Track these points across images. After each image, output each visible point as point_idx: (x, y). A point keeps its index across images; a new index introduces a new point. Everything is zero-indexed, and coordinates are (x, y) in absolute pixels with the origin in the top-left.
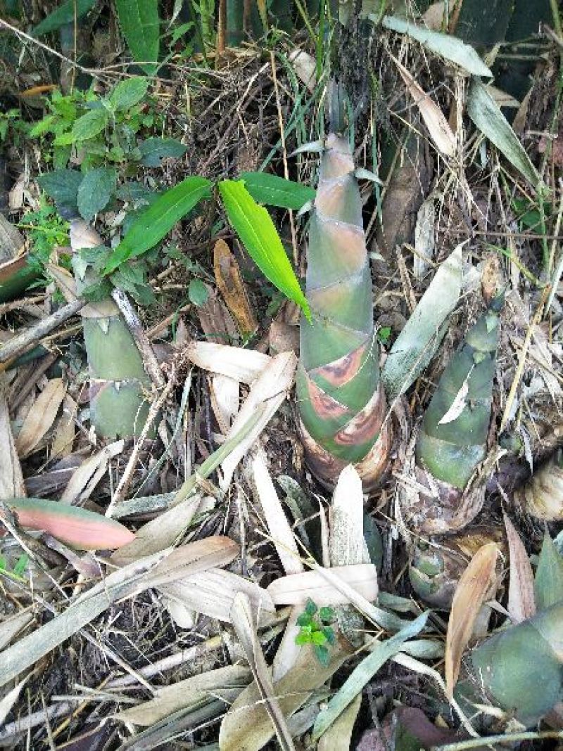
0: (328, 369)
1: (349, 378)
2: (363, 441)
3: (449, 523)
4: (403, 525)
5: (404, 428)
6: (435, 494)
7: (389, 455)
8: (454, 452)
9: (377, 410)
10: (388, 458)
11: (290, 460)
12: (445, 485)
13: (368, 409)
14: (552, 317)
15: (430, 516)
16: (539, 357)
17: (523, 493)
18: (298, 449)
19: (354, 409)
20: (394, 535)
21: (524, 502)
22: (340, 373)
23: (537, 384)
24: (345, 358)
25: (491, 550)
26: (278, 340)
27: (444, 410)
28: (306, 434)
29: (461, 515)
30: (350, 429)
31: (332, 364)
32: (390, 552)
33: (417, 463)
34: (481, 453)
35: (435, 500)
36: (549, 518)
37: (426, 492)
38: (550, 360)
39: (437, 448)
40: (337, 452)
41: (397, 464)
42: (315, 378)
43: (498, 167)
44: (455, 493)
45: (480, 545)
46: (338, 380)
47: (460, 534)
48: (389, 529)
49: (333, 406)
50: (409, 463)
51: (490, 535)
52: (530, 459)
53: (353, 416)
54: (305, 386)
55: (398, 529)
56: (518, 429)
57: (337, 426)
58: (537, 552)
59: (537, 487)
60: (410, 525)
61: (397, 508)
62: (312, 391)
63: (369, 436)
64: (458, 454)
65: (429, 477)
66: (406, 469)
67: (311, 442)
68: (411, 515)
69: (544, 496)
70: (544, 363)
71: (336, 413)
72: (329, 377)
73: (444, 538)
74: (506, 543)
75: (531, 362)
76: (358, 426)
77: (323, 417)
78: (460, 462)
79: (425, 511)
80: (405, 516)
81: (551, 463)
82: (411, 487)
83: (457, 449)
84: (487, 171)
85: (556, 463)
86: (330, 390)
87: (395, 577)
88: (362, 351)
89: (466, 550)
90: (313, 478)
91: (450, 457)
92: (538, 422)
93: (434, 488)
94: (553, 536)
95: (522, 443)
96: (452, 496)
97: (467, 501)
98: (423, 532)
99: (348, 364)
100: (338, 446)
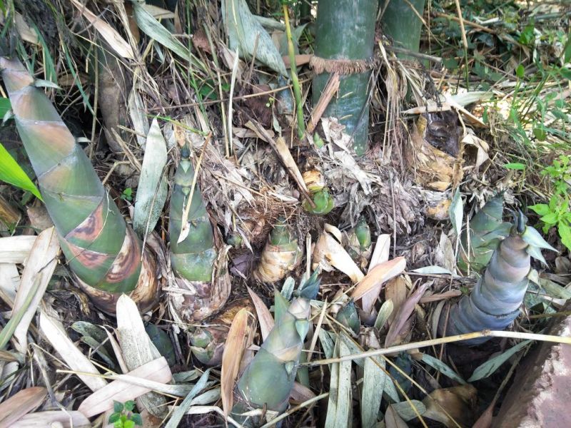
0: (79, 231)
1: (98, 233)
2: (130, 274)
3: (210, 307)
4: (180, 322)
5: (161, 255)
6: (194, 291)
7: (156, 277)
8: (195, 259)
9: (132, 249)
10: (156, 280)
11: (78, 309)
12: (198, 283)
13: (124, 250)
14: (236, 152)
15: (196, 308)
16: (234, 180)
17: (258, 270)
18: (80, 298)
19: (113, 254)
20: (177, 331)
21: (260, 275)
22: (89, 231)
23: (238, 197)
24: (88, 218)
25: (243, 313)
26: (37, 221)
27: (178, 233)
28: (84, 284)
29: (217, 299)
30: (116, 269)
31: (81, 226)
32: (178, 344)
33: (176, 275)
34: (214, 252)
35: (195, 296)
36: (276, 279)
37: (187, 293)
38: (241, 180)
39: (183, 259)
40: (113, 289)
41: (164, 281)
42: (73, 241)
43: (173, 60)
44: (206, 286)
45: (235, 313)
46: (91, 236)
47: (221, 312)
48: (172, 329)
49: (95, 257)
50: (171, 278)
51: (242, 305)
52: (249, 246)
53: (114, 258)
54: (68, 249)
55: (178, 325)
56: (235, 230)
57: (105, 271)
58: (273, 303)
59: (264, 263)
60: (185, 319)
61: (173, 311)
62: (74, 251)
63: (133, 270)
64: (198, 259)
65: (186, 282)
66: (170, 283)
67: (91, 290)
68: (184, 312)
69: (269, 267)
70: (237, 182)
71: (100, 261)
72: (83, 236)
73: (212, 318)
74: (254, 306)
75: (230, 184)
76: (121, 265)
77: (91, 267)
78: (201, 263)
79: (192, 305)
80: (180, 314)
81: (267, 244)
82: (176, 293)
83: (196, 256)
84: (167, 64)
85: (270, 244)
86: (88, 246)
87: (186, 359)
88: (101, 209)
89: (227, 321)
90: (105, 315)
91: (193, 264)
92: (247, 221)
93: (192, 288)
94: (280, 289)
95: (241, 238)
96: (205, 288)
97: (217, 288)
98: (196, 321)
99: (92, 222)
100: (112, 285)
